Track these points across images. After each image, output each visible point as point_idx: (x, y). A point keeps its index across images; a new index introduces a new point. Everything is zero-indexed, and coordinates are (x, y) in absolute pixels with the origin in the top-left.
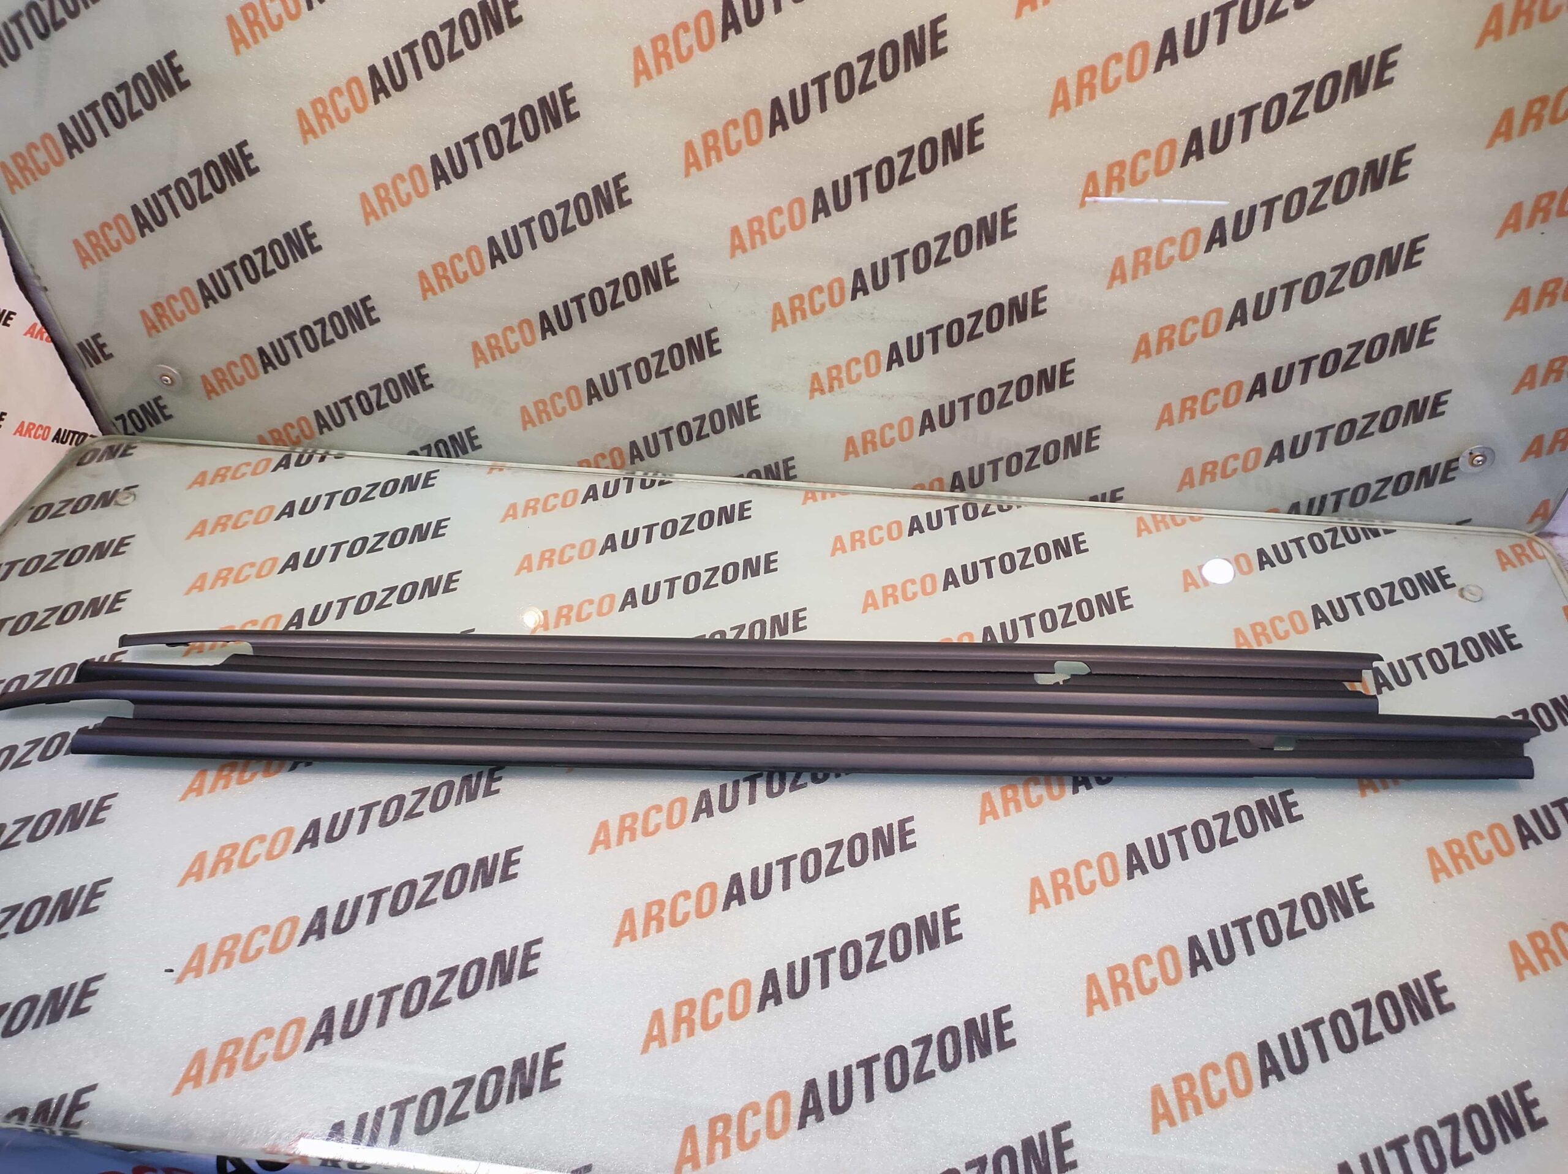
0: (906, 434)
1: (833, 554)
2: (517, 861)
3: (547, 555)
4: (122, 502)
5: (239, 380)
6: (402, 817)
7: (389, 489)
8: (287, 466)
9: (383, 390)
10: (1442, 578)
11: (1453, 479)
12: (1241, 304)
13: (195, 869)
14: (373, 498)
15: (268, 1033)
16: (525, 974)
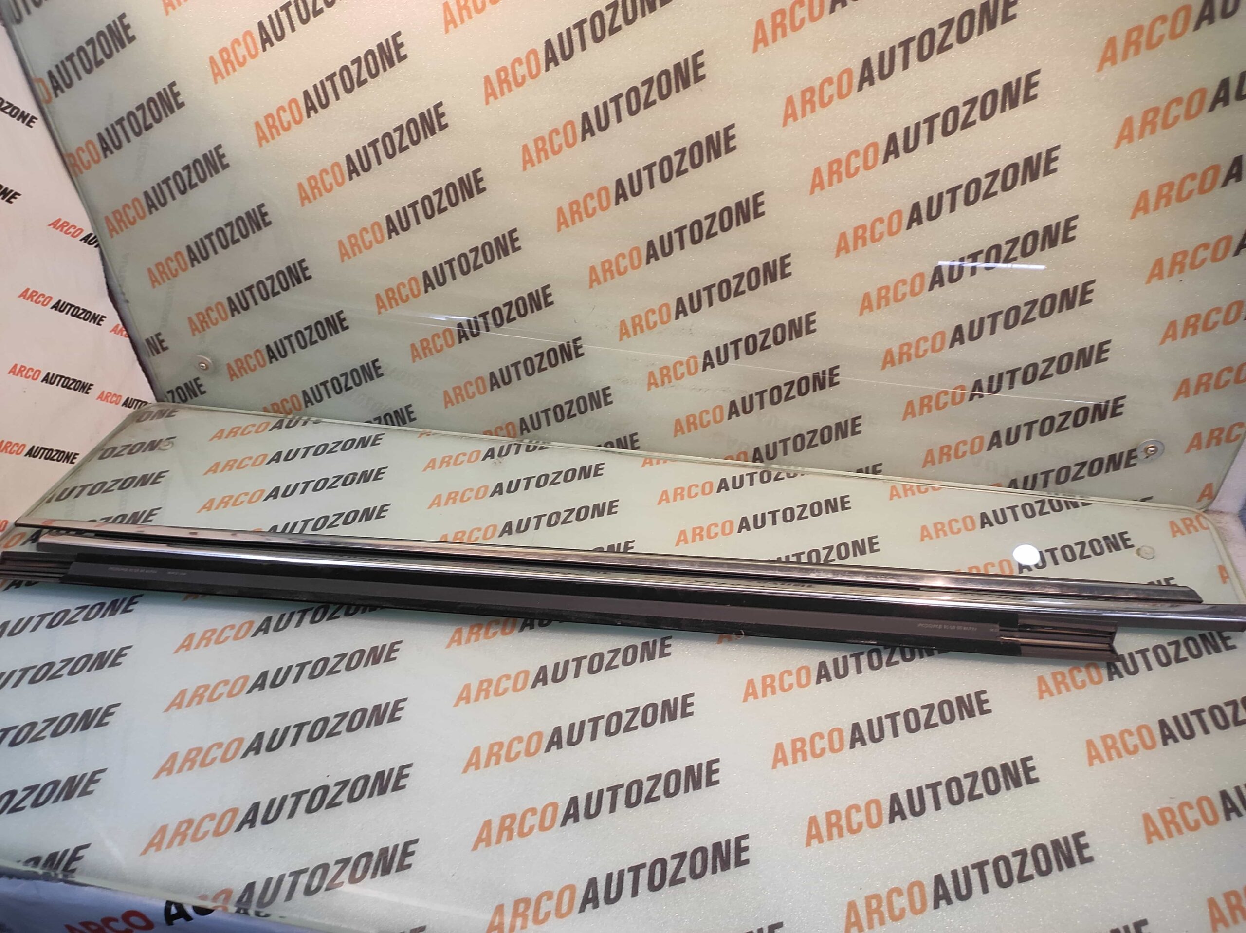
0: (718, 418)
1: (659, 503)
2: (402, 709)
3: (453, 495)
4: (163, 448)
5: (252, 367)
6: (325, 673)
7: (346, 445)
8: (280, 428)
9: (349, 377)
10: (1124, 541)
11: (1134, 465)
12: (959, 329)
13: (178, 701)
14: (336, 451)
15: (212, 817)
16: (396, 788)
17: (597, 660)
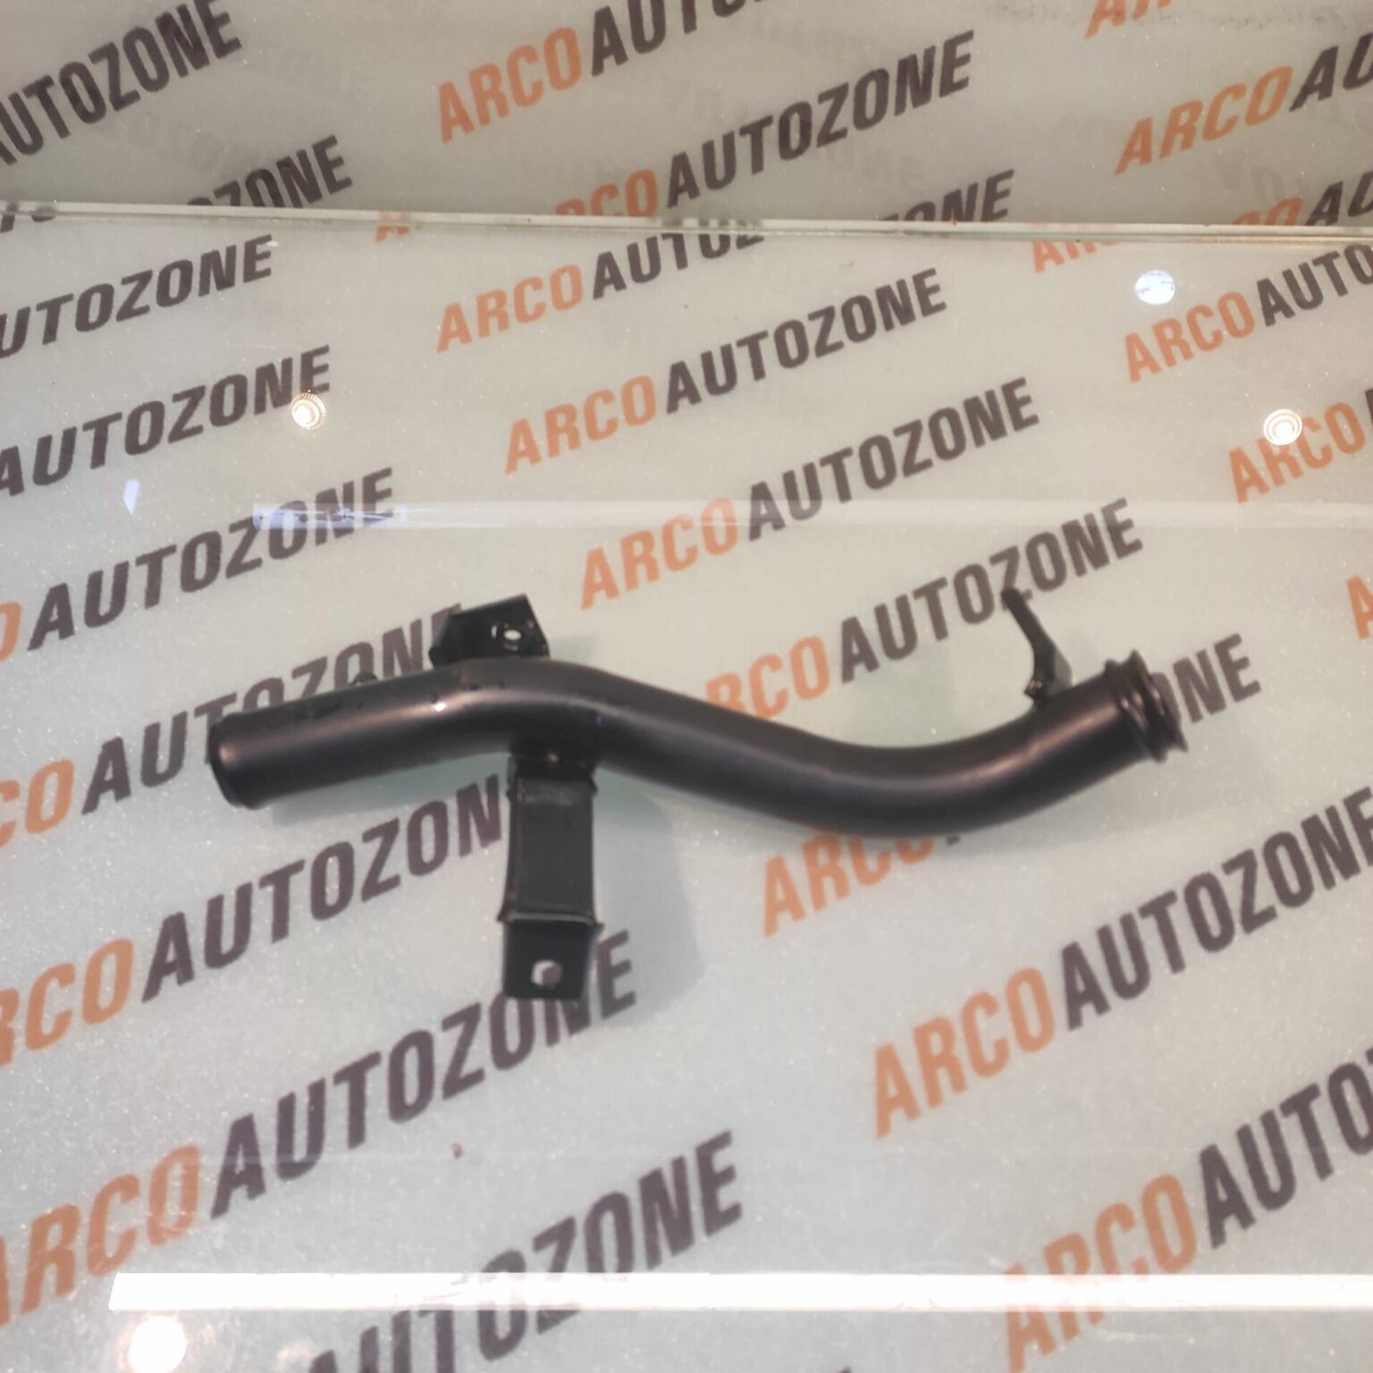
0: (1265, 108)
6: (438, 1090)
7: (173, 285)
14: (145, 310)
17: (1204, 897)
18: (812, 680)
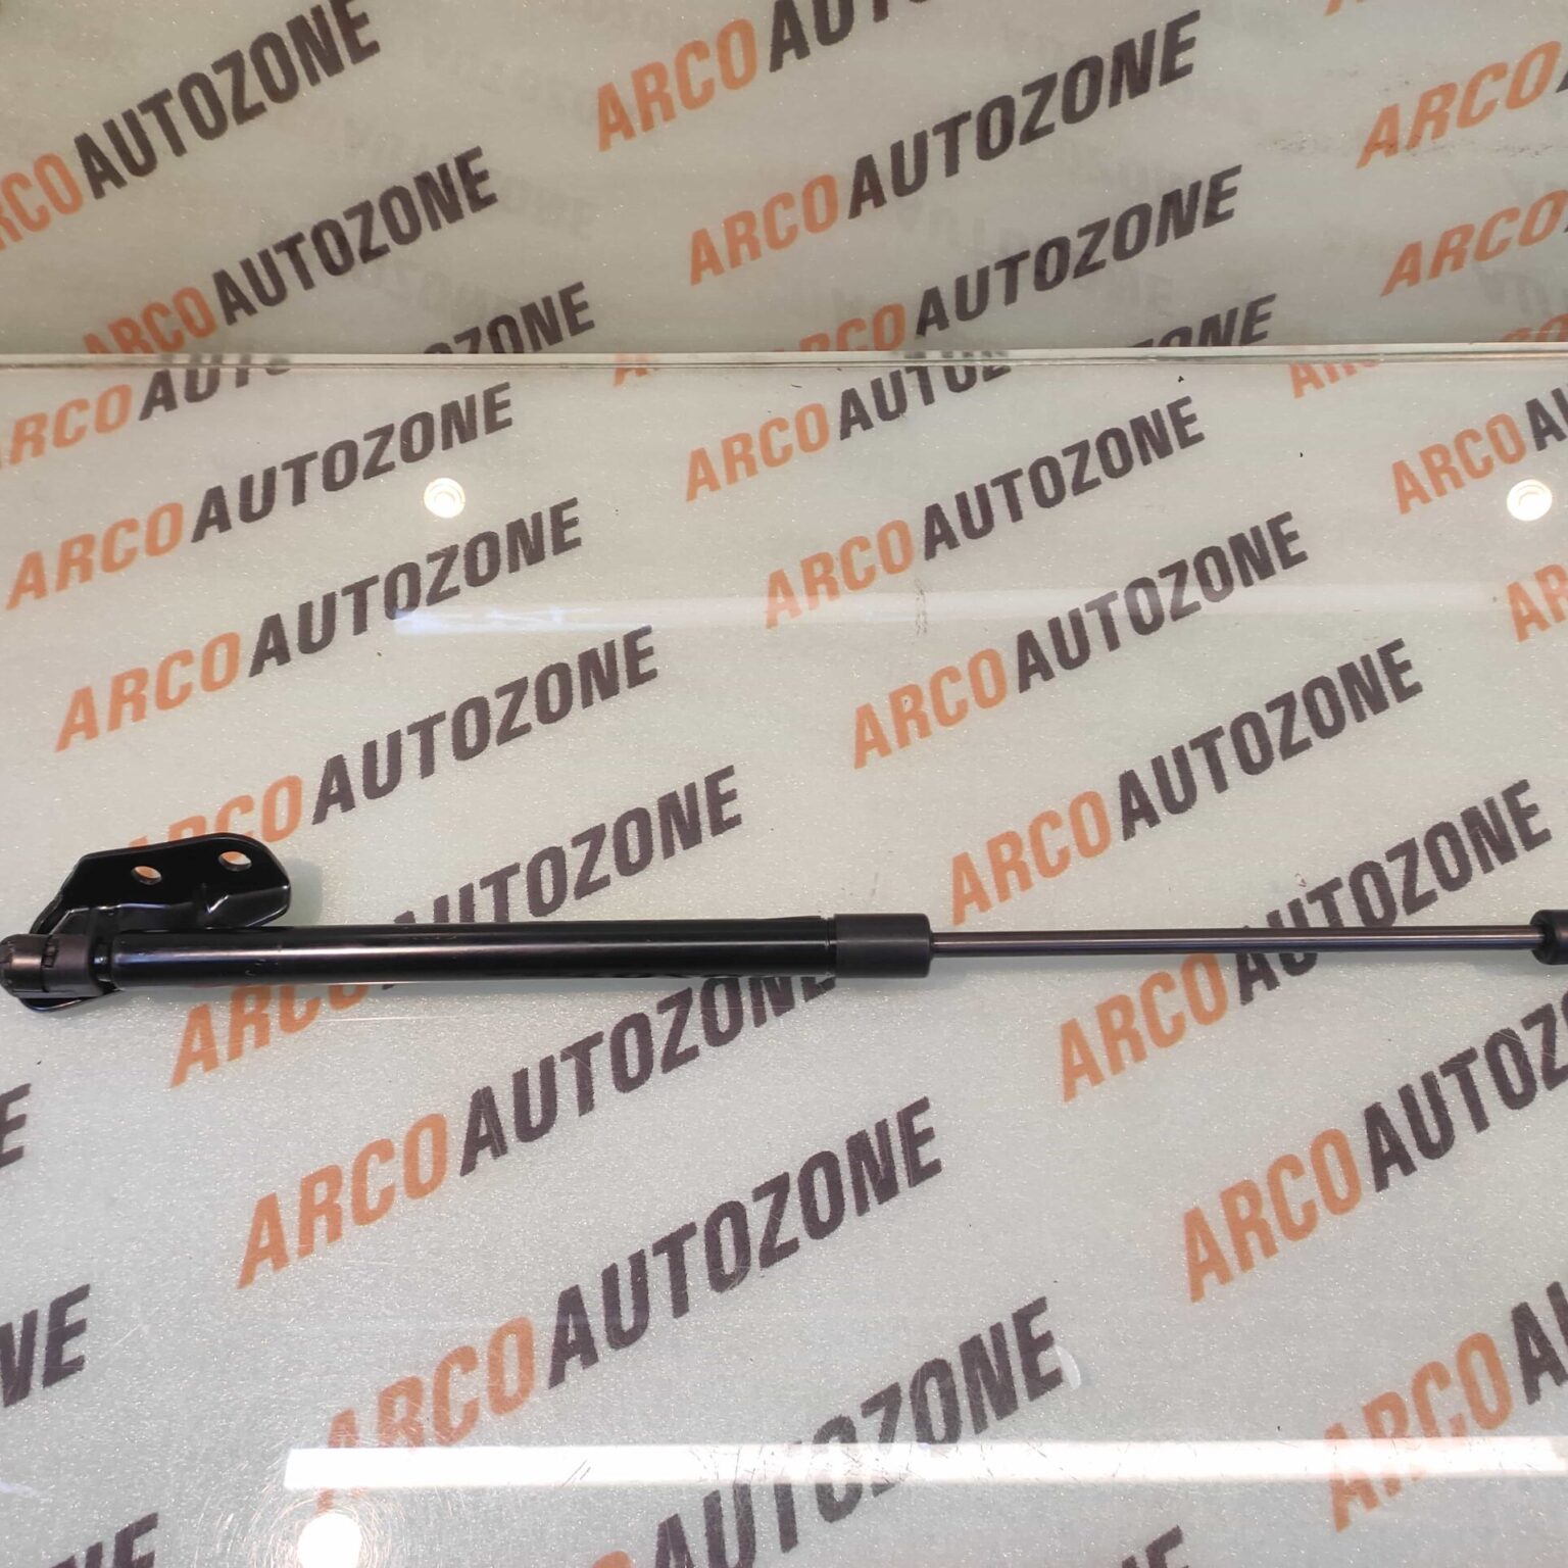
0: (1538, 229)
1: (1405, 508)
2: (1047, 1341)
3: (818, 570)
5: (34, 216)
6: (757, 1261)
7: (416, 439)
8: (170, 403)
14: (390, 467)
17: (1505, 1053)
18: (1093, 838)
